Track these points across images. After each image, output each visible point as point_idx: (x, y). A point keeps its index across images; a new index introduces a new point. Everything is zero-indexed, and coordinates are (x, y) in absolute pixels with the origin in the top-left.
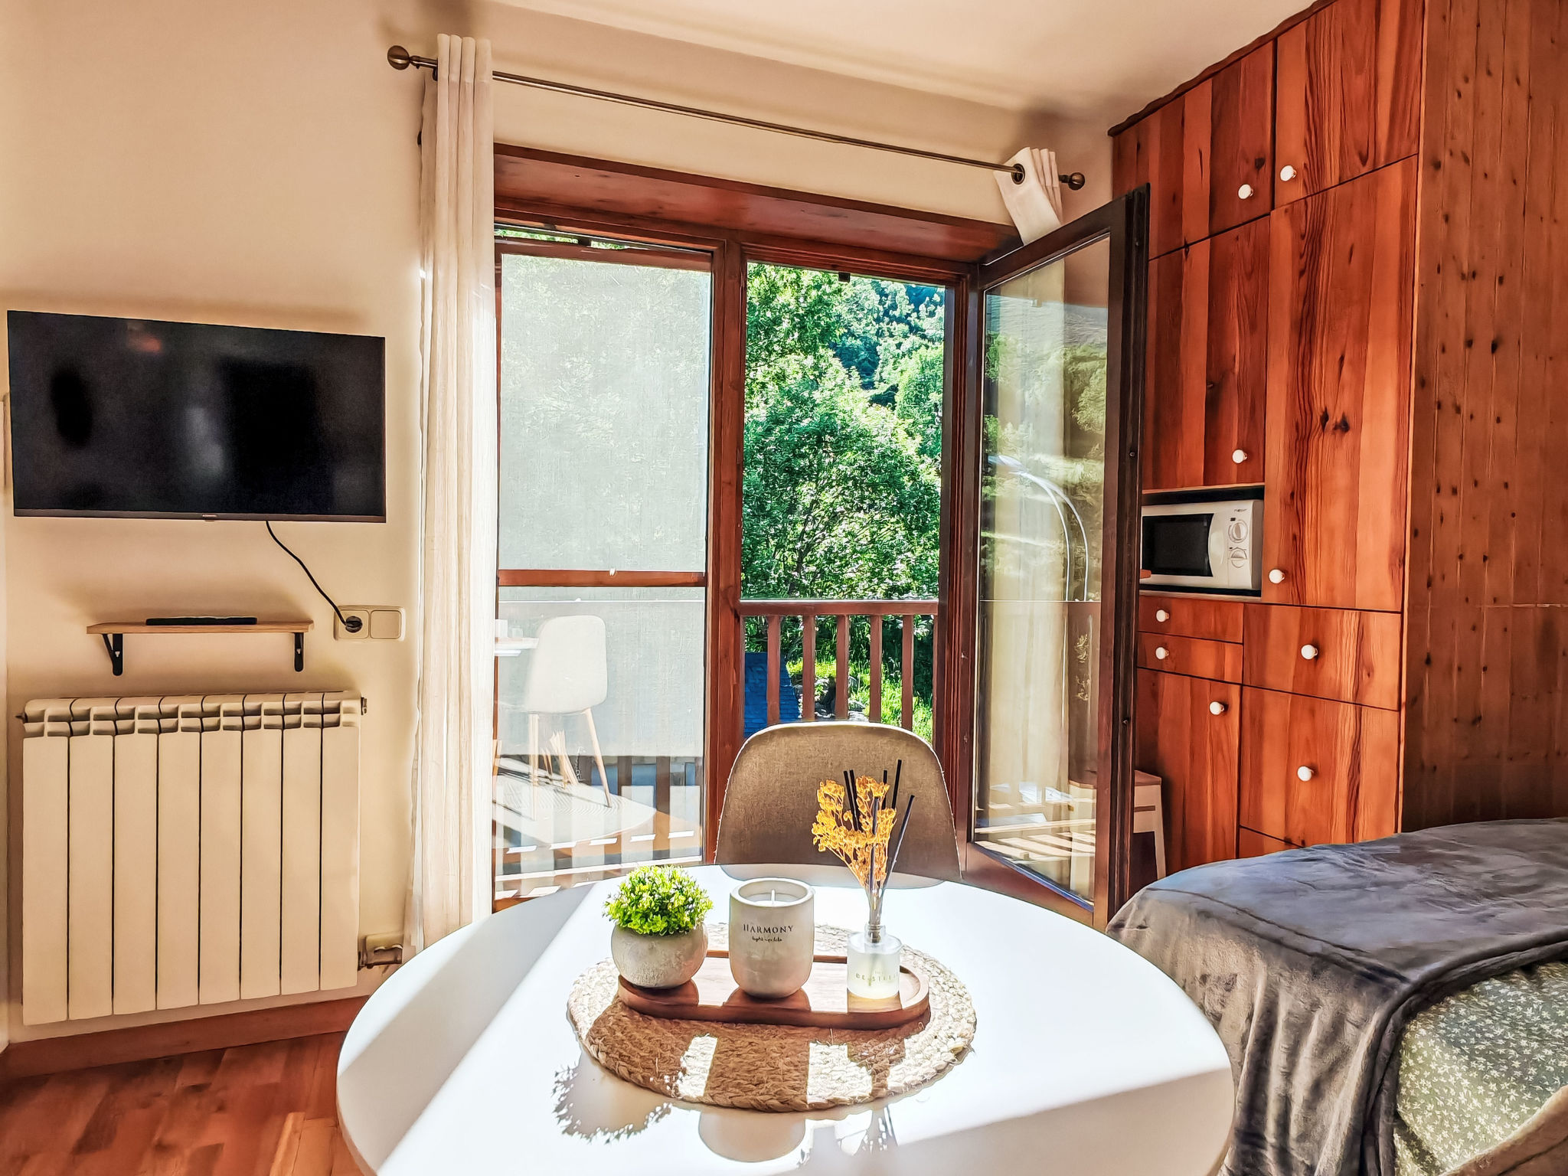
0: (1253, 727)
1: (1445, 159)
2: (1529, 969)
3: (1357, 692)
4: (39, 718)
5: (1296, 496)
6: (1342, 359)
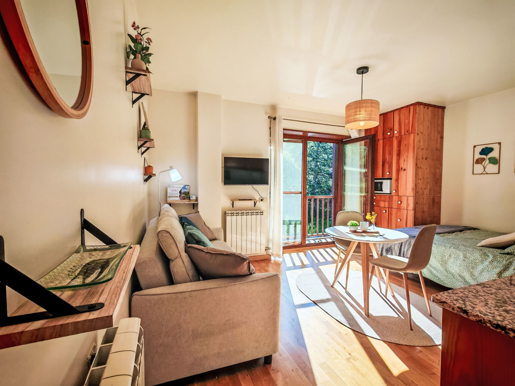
0: (390, 214)
1: (419, 133)
3: (407, 208)
4: (228, 213)
5: (397, 180)
6: (404, 160)
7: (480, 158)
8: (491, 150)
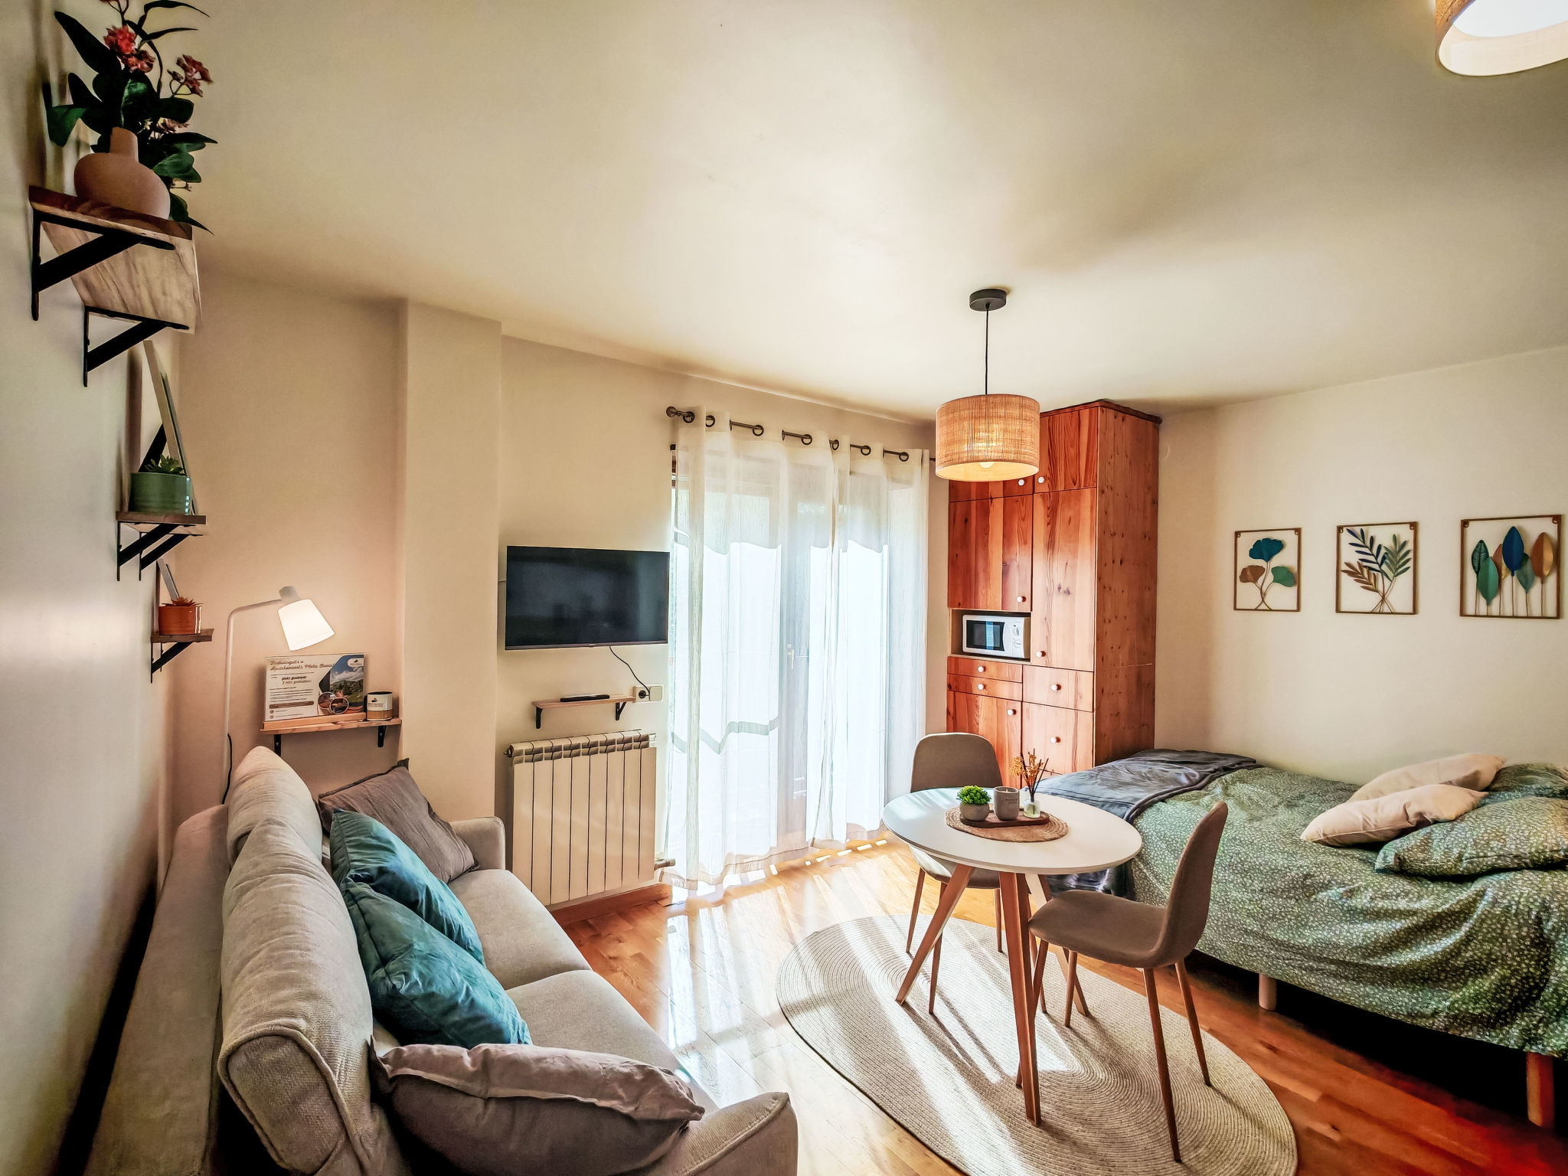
1: (1105, 489)
2: (1163, 800)
3: (1075, 705)
4: (520, 753)
5: (1047, 619)
6: (1067, 563)
7: (1251, 567)
8: (1276, 546)
